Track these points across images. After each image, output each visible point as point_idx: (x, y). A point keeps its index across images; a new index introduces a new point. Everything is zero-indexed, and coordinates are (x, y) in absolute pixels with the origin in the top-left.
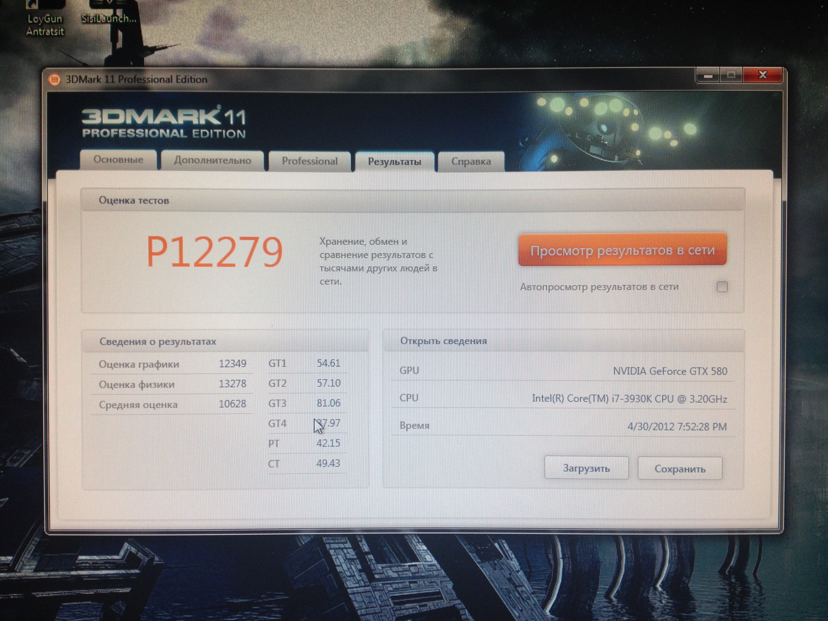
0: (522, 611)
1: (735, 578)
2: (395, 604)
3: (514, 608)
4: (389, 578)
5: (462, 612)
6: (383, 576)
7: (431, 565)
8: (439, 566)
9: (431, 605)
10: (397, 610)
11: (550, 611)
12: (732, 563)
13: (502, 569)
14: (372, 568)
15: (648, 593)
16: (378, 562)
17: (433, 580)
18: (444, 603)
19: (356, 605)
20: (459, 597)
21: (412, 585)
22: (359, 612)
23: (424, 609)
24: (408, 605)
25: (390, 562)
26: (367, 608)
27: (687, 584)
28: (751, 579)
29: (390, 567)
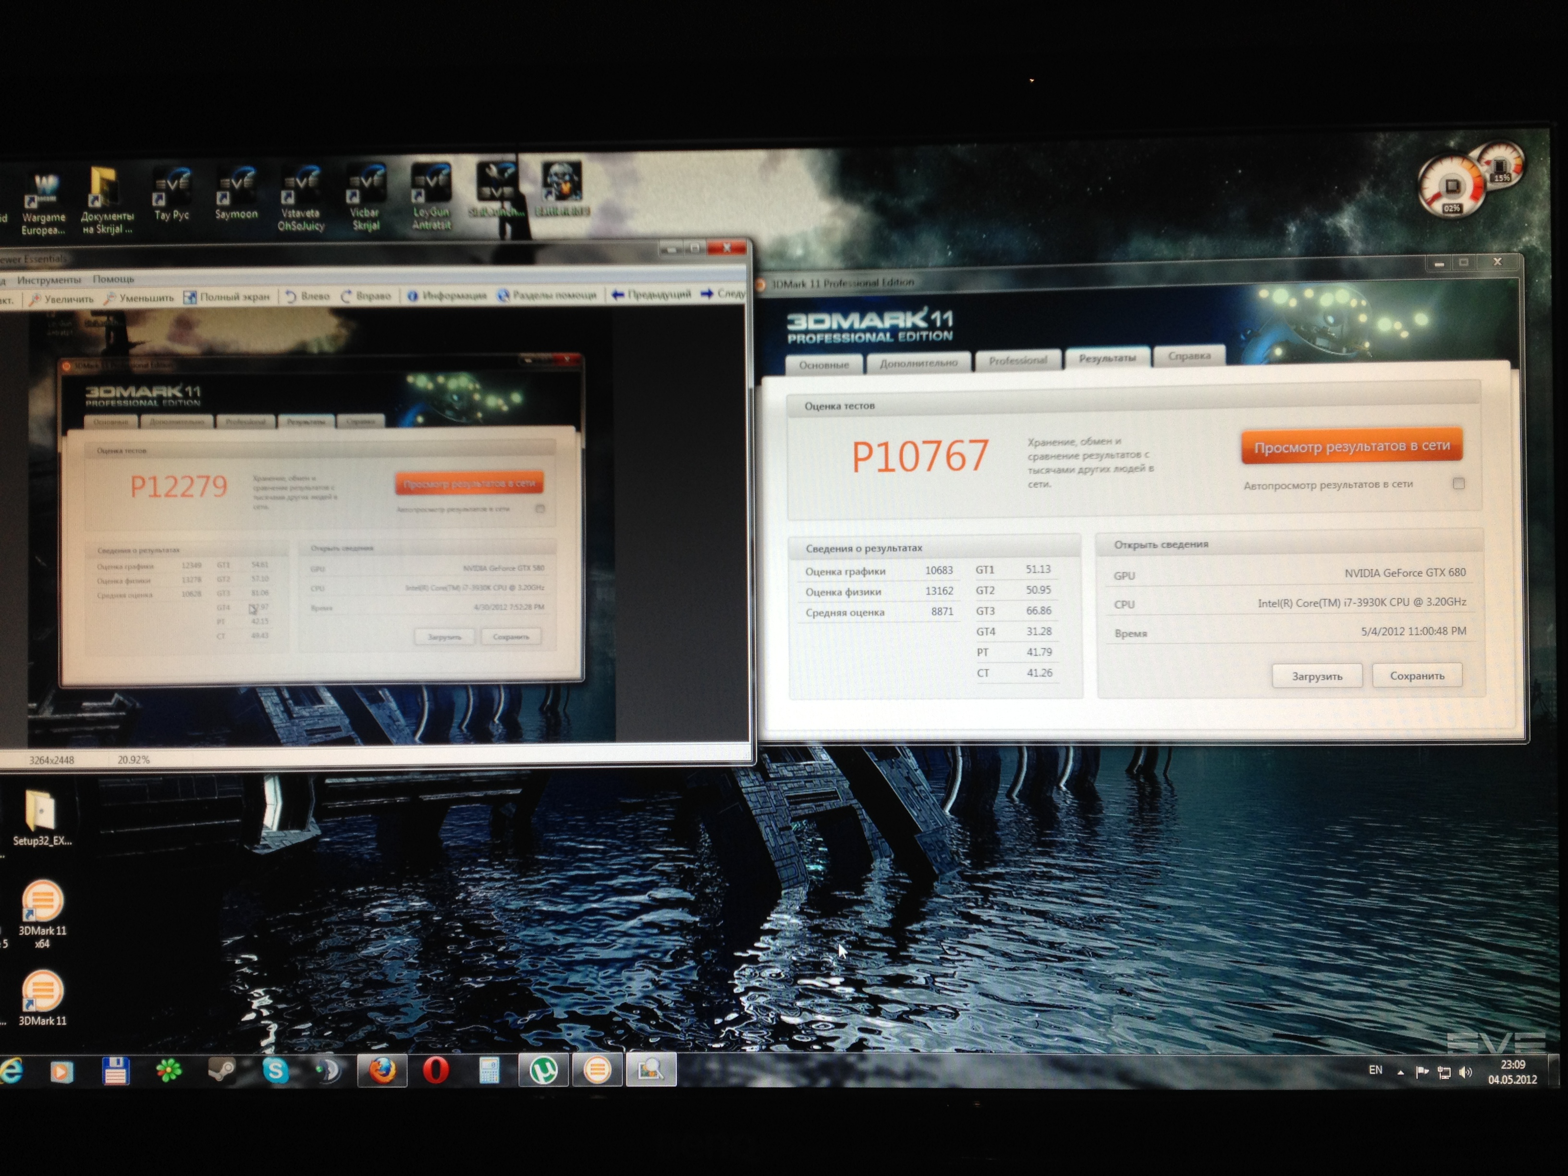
0: (920, 810)
1: (1145, 778)
2: (790, 803)
3: (913, 807)
4: (784, 778)
5: (859, 812)
6: (778, 775)
7: (827, 764)
8: (835, 767)
9: (827, 805)
10: (793, 810)
11: (950, 811)
12: (1140, 762)
13: (899, 767)
14: (767, 767)
15: (1052, 792)
16: (773, 761)
17: (829, 779)
18: (841, 803)
19: (751, 805)
20: (855, 797)
21: (807, 784)
22: (754, 813)
23: (821, 809)
24: (803, 805)
25: (786, 761)
26: (762, 808)
27: (1093, 784)
28: (1161, 778)
29: (785, 766)
